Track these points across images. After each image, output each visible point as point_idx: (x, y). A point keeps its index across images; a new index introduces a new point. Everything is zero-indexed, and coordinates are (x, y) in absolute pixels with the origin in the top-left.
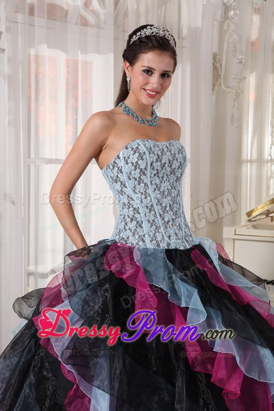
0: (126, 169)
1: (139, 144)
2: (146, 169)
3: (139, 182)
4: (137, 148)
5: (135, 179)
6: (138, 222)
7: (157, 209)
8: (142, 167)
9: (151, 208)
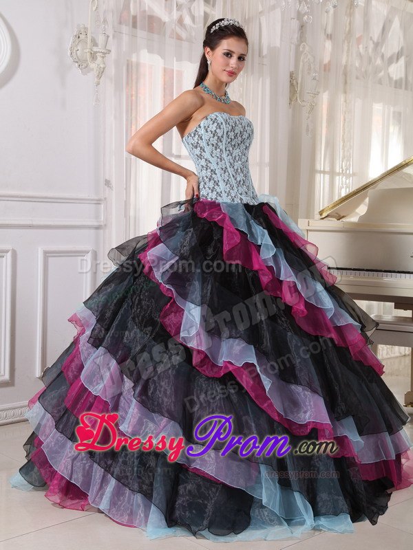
0: (206, 136)
1: (216, 116)
2: (222, 137)
3: (216, 148)
4: (216, 119)
5: (213, 145)
6: (215, 182)
7: (230, 170)
8: (220, 135)
9: (225, 170)
